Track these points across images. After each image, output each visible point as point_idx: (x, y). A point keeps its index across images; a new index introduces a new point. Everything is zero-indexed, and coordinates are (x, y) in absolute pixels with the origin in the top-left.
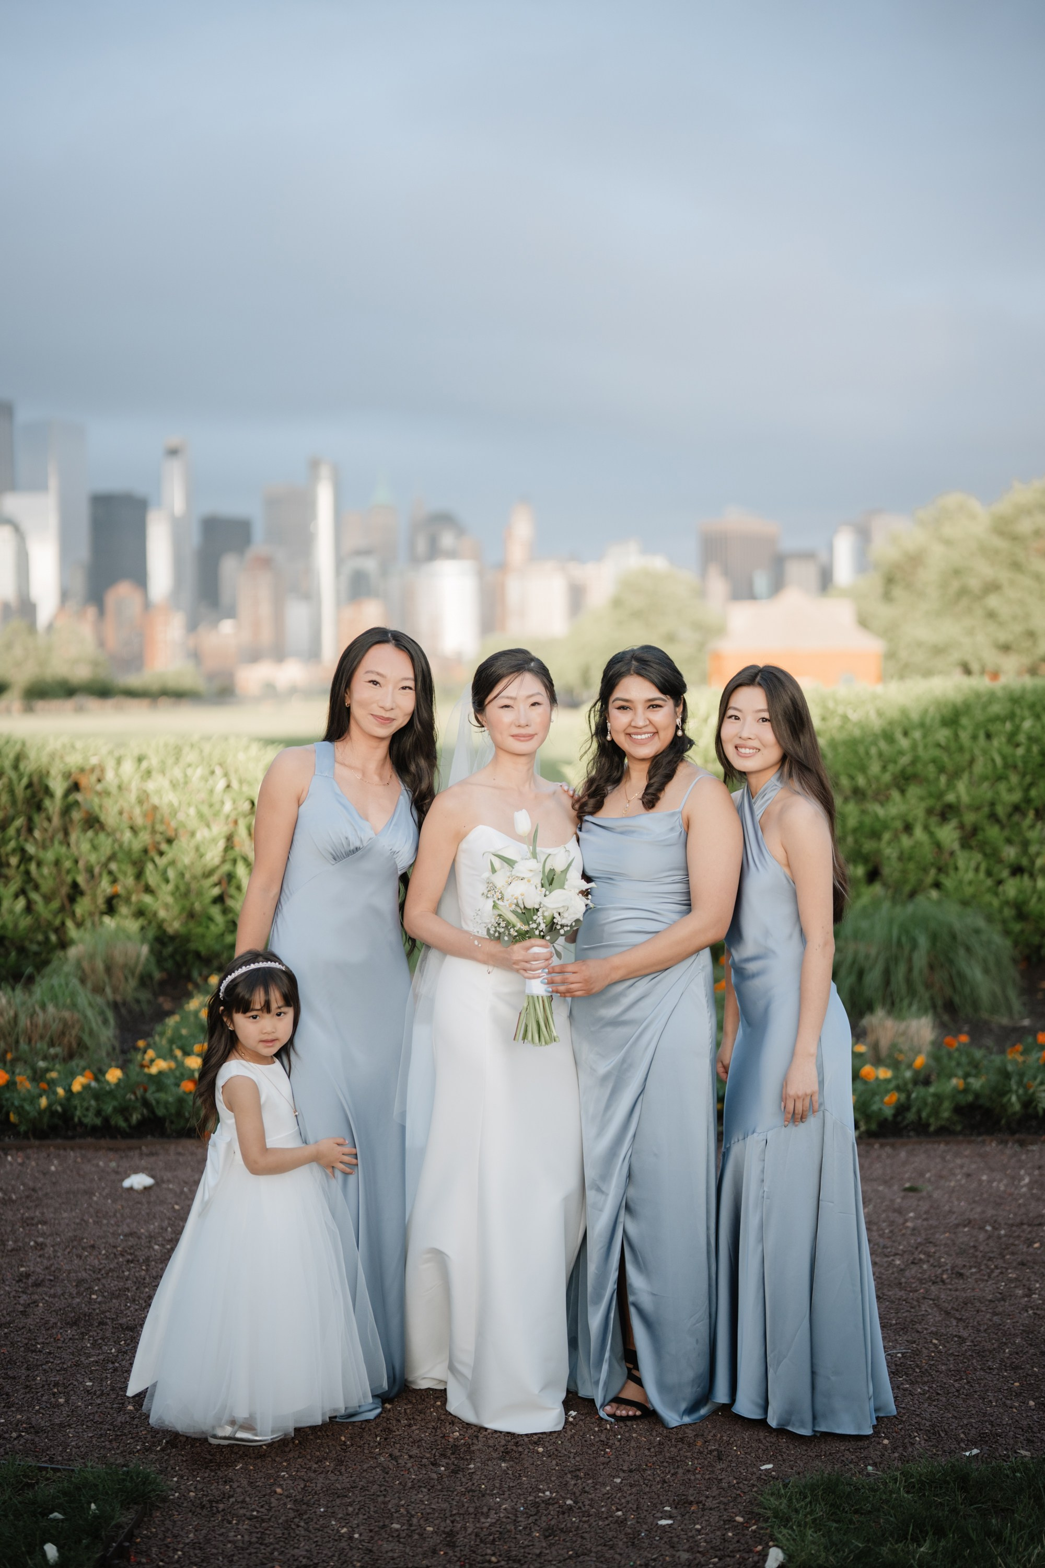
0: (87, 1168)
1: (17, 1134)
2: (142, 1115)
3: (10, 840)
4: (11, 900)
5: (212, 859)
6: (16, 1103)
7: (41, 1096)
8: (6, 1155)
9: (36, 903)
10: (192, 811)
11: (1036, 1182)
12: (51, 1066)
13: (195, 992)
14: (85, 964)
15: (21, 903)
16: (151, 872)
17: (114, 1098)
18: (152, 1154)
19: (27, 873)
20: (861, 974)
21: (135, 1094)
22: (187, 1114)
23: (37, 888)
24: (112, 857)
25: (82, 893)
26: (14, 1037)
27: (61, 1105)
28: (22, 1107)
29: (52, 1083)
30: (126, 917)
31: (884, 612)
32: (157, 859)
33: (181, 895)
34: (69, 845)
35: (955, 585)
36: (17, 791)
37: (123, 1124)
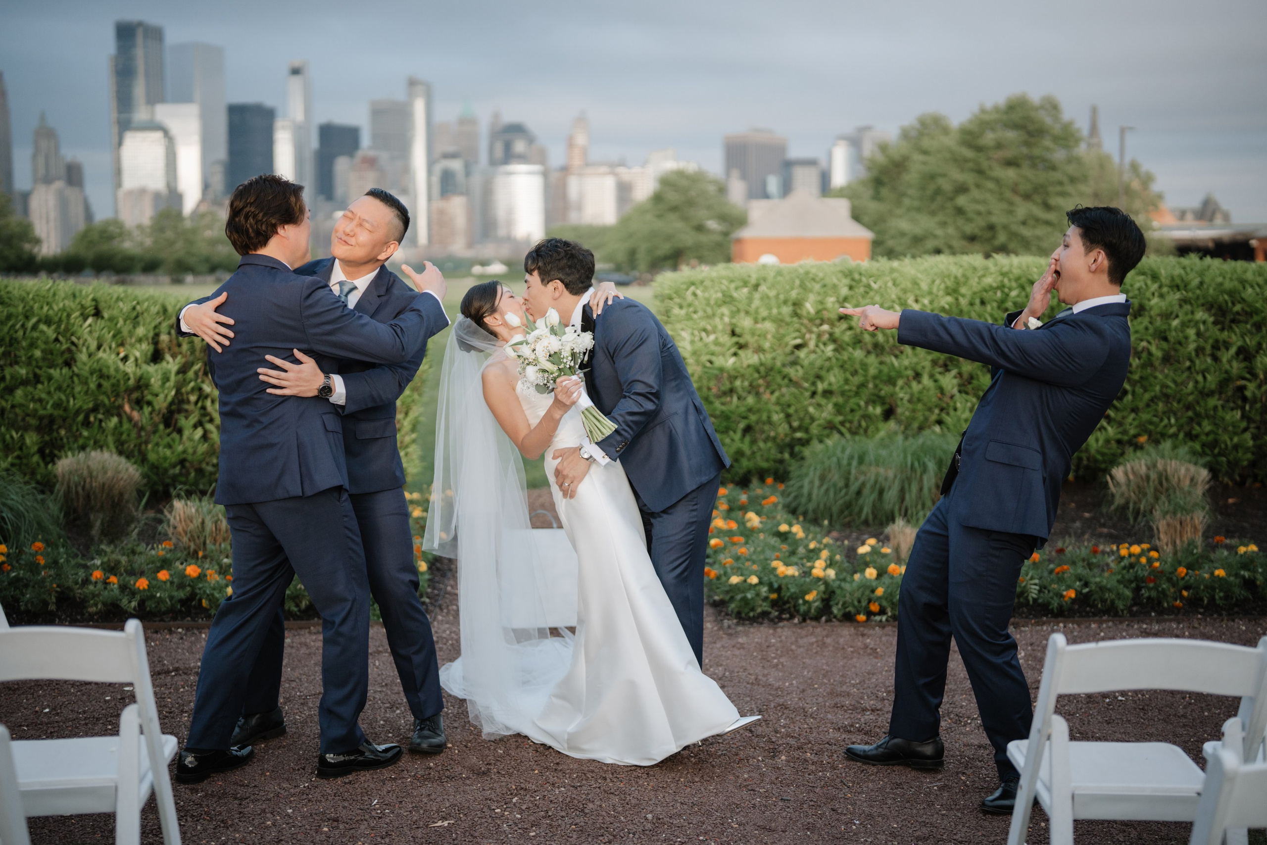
1: (209, 617)
4: (191, 431)
6: (208, 592)
7: (227, 586)
8: (200, 633)
9: (211, 432)
11: (1030, 655)
15: (199, 432)
19: (204, 408)
20: (881, 492)
26: (202, 540)
28: (213, 595)
31: (873, 207)
35: (932, 187)
37: (295, 609)
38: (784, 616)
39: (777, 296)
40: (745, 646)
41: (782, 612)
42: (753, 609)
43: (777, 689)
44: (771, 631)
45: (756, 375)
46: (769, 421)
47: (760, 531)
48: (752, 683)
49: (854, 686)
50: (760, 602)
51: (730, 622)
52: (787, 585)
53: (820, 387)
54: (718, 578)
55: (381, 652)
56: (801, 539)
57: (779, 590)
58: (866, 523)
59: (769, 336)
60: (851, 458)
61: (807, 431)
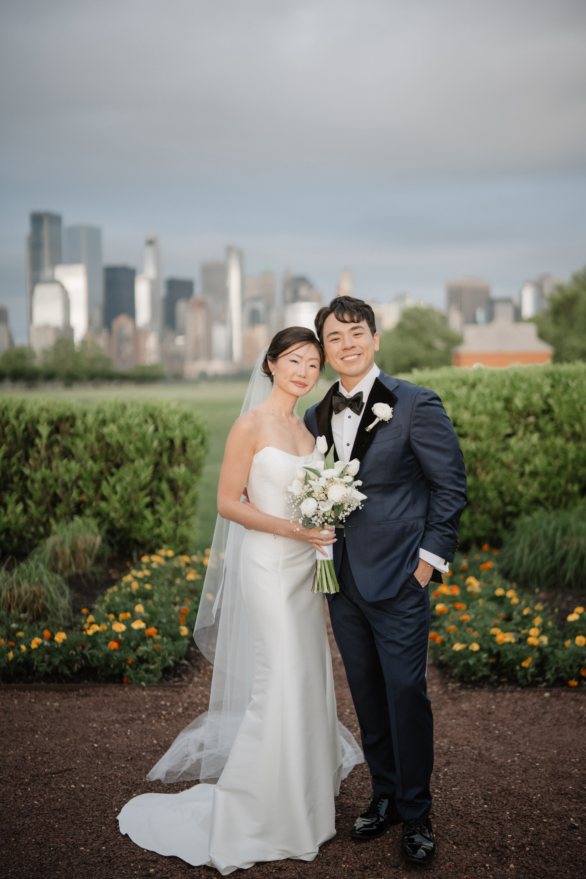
0: (37, 707)
2: (81, 664)
3: (14, 465)
4: (14, 505)
5: (145, 478)
7: (9, 651)
9: (30, 506)
10: (132, 447)
12: (21, 627)
13: (131, 568)
14: (58, 549)
15: (20, 507)
16: (105, 487)
17: (61, 653)
18: (86, 695)
19: (25, 487)
20: (583, 559)
21: (75, 650)
22: (112, 666)
23: (31, 497)
24: (79, 477)
25: (60, 501)
27: (23, 657)
29: (19, 641)
30: (89, 516)
31: (553, 329)
32: (109, 478)
33: (125, 502)
34: (51, 469)
36: (17, 433)
37: (67, 672)
38: (502, 680)
39: (491, 394)
40: (468, 714)
41: (500, 675)
42: (474, 674)
43: (499, 768)
44: (491, 696)
45: (473, 460)
46: (486, 498)
47: (480, 596)
48: (476, 760)
49: (574, 764)
50: (481, 668)
51: (454, 686)
52: (505, 651)
53: (528, 469)
54: (443, 643)
55: (135, 719)
56: (516, 605)
57: (498, 655)
58: (569, 585)
59: (485, 426)
60: (556, 530)
61: (516, 505)
